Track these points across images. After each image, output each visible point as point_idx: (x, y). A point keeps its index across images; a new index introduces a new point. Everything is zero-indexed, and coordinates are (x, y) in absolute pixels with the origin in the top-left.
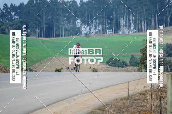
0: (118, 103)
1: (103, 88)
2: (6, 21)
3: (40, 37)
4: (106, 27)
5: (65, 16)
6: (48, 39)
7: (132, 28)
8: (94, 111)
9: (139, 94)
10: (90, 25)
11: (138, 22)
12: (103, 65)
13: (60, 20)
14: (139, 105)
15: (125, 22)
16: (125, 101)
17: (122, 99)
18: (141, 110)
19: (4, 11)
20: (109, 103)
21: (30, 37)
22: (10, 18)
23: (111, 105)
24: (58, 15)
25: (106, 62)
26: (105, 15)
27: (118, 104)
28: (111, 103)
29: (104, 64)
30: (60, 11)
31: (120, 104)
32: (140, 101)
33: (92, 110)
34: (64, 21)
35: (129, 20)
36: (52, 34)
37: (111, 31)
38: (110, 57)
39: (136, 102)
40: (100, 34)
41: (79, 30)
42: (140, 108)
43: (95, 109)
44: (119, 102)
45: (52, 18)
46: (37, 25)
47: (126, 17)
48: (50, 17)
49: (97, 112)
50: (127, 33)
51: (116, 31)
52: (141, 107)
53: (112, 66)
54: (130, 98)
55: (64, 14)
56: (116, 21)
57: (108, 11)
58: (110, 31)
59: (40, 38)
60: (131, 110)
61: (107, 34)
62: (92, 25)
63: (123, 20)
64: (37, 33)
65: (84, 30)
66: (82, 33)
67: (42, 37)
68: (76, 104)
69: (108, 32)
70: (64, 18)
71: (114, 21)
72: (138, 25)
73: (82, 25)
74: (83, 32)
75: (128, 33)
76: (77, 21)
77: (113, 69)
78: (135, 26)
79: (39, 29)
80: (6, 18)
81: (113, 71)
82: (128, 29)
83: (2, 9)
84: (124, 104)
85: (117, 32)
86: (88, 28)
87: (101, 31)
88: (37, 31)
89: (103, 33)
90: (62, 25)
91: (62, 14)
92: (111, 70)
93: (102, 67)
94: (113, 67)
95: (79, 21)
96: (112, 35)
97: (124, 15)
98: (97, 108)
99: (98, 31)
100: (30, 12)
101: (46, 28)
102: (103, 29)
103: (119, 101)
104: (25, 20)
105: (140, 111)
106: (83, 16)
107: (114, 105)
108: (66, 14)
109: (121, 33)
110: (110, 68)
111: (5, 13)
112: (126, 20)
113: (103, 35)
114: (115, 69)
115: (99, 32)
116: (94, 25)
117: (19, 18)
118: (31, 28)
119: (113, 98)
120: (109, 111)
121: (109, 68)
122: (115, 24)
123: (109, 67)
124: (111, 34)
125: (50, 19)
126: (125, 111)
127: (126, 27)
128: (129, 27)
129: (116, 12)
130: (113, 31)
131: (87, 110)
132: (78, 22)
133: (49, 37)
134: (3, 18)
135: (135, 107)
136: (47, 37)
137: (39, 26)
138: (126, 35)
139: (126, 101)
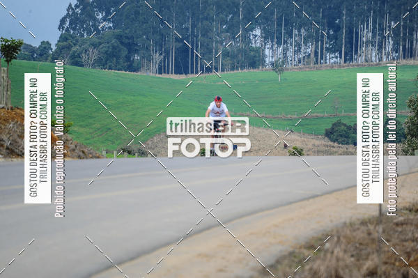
0: (354, 231)
1: (317, 196)
2: (82, 35)
3: (165, 72)
4: (324, 46)
5: (223, 22)
6: (182, 77)
7: (389, 47)
8: (297, 251)
9: (407, 209)
10: (285, 42)
11: (405, 34)
12: (318, 139)
13: (212, 30)
14: (407, 237)
15: (370, 34)
16: (371, 227)
17: (364, 223)
18: (412, 248)
19: (78, 11)
20: (332, 231)
21: (139, 73)
22: (92, 26)
23: (339, 238)
24: (207, 19)
25: (324, 132)
26: (322, 18)
27: (355, 234)
28: (338, 232)
29: (320, 137)
30: (212, 9)
31: (360, 235)
32: (408, 228)
33: (291, 249)
34: (222, 32)
35: (382, 29)
36: (192, 64)
37: (337, 57)
38: (335, 120)
39: (399, 229)
40: (308, 63)
41: (257, 55)
42: (409, 245)
43: (298, 247)
44: (358, 229)
45: (194, 26)
46: (156, 44)
47: (375, 22)
48: (188, 25)
49: (304, 254)
50: (376, 61)
51: (349, 57)
52: (413, 241)
53: (339, 143)
54: (384, 221)
55: (221, 16)
56: (350, 32)
57: (330, 7)
58: (333, 55)
59: (164, 76)
60: (386, 249)
61: (326, 63)
62: (289, 41)
63: (367, 28)
64: (156, 62)
65: (270, 54)
66: (265, 62)
67: (168, 73)
68: (251, 234)
69: (328, 58)
70: (222, 25)
71: (344, 31)
72: (404, 40)
73: (265, 44)
74: (267, 60)
75: (379, 61)
76: (254, 33)
77: (341, 150)
78: (396, 43)
79: (161, 54)
80: (83, 27)
81: (341, 154)
82: (378, 50)
83: (73, 6)
84: (369, 234)
85: (351, 59)
86: (280, 49)
87: (312, 56)
88: (158, 57)
89: (317, 62)
90: (217, 42)
91: (217, 15)
92: (336, 152)
93: (313, 145)
94: (342, 144)
95: (258, 32)
96: (340, 66)
97: (368, 17)
98: (303, 243)
99: (304, 57)
100: (141, 12)
101: (177, 49)
102: (316, 53)
103: (357, 226)
104: (127, 32)
105: (408, 250)
106: (267, 19)
107: (345, 237)
108: (227, 16)
109: (361, 60)
110: (333, 147)
111: (81, 14)
112: (374, 28)
113: (316, 65)
114: (347, 149)
115: (306, 60)
116: (295, 41)
117: (115, 27)
118: (141, 52)
119: (343, 220)
120: (332, 252)
121: (330, 146)
122: (347, 40)
123: (332, 143)
124: (335, 63)
125: (187, 29)
126: (373, 253)
127: (372, 46)
128: (381, 47)
129: (348, 10)
130: (341, 57)
131: (280, 248)
132: (256, 36)
133: (186, 73)
134: (76, 26)
135: (397, 241)
136: (182, 74)
137: (161, 45)
138: (372, 65)
139: (375, 227)
